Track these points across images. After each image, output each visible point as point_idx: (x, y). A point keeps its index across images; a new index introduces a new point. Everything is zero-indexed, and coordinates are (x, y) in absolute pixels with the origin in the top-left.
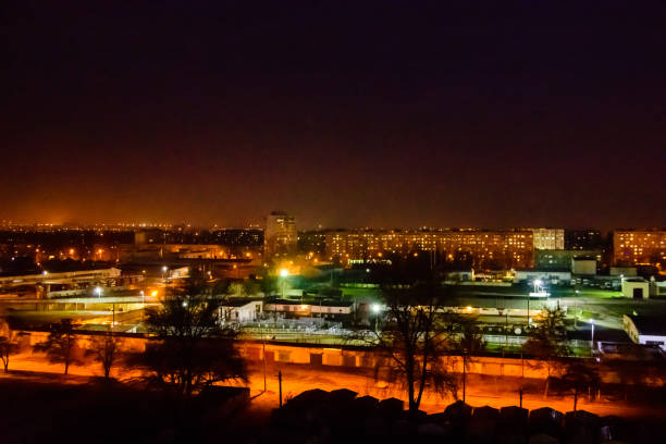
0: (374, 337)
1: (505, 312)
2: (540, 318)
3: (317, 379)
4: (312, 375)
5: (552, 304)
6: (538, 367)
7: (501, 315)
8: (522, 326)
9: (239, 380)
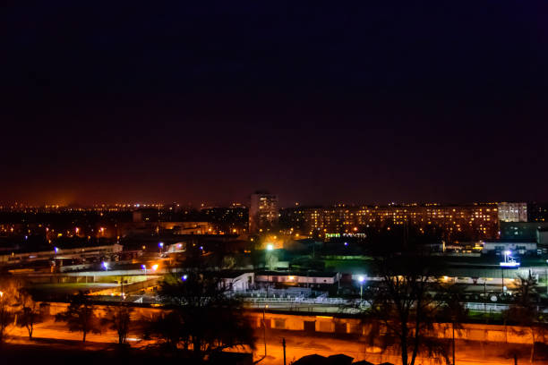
2: (514, 287)
3: (312, 345)
4: (307, 341)
7: (475, 284)
9: (246, 346)
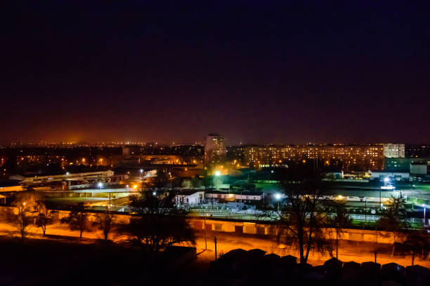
0: (277, 215)
1: (364, 199)
2: (388, 204)
3: (239, 243)
4: (236, 240)
5: (397, 194)
6: (387, 236)
7: (361, 201)
8: (376, 208)
9: (189, 242)
